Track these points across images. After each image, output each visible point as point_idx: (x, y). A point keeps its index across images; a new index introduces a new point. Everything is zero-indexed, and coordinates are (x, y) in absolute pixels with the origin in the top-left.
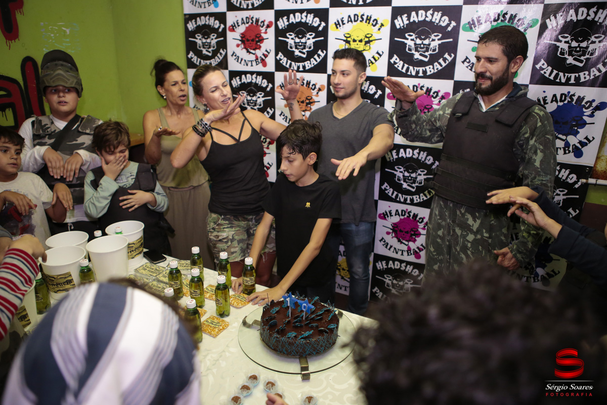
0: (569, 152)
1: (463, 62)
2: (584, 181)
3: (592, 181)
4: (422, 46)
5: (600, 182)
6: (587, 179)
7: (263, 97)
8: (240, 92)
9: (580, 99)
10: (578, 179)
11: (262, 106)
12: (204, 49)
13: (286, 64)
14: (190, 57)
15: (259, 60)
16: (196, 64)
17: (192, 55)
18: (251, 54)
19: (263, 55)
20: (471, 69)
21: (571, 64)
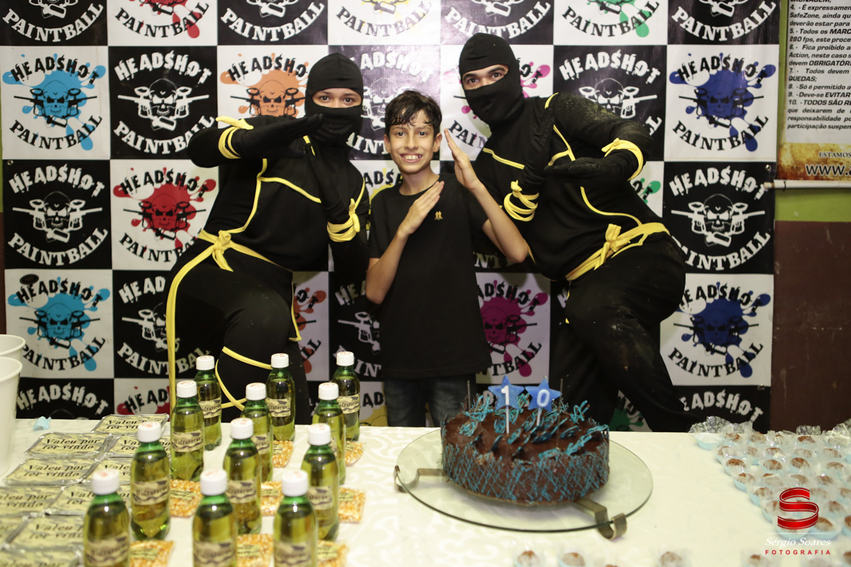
0: (739, 143)
1: (565, 16)
2: (768, 185)
3: (779, 183)
5: (791, 184)
6: (772, 182)
7: (188, 96)
8: (136, 90)
9: (738, 64)
10: (759, 183)
11: (187, 113)
12: (46, 5)
13: (243, 31)
14: (8, 22)
15: (182, 25)
16: (24, 36)
17: (14, 17)
18: (162, 14)
19: (192, 14)
20: (578, 27)
21: (717, 13)
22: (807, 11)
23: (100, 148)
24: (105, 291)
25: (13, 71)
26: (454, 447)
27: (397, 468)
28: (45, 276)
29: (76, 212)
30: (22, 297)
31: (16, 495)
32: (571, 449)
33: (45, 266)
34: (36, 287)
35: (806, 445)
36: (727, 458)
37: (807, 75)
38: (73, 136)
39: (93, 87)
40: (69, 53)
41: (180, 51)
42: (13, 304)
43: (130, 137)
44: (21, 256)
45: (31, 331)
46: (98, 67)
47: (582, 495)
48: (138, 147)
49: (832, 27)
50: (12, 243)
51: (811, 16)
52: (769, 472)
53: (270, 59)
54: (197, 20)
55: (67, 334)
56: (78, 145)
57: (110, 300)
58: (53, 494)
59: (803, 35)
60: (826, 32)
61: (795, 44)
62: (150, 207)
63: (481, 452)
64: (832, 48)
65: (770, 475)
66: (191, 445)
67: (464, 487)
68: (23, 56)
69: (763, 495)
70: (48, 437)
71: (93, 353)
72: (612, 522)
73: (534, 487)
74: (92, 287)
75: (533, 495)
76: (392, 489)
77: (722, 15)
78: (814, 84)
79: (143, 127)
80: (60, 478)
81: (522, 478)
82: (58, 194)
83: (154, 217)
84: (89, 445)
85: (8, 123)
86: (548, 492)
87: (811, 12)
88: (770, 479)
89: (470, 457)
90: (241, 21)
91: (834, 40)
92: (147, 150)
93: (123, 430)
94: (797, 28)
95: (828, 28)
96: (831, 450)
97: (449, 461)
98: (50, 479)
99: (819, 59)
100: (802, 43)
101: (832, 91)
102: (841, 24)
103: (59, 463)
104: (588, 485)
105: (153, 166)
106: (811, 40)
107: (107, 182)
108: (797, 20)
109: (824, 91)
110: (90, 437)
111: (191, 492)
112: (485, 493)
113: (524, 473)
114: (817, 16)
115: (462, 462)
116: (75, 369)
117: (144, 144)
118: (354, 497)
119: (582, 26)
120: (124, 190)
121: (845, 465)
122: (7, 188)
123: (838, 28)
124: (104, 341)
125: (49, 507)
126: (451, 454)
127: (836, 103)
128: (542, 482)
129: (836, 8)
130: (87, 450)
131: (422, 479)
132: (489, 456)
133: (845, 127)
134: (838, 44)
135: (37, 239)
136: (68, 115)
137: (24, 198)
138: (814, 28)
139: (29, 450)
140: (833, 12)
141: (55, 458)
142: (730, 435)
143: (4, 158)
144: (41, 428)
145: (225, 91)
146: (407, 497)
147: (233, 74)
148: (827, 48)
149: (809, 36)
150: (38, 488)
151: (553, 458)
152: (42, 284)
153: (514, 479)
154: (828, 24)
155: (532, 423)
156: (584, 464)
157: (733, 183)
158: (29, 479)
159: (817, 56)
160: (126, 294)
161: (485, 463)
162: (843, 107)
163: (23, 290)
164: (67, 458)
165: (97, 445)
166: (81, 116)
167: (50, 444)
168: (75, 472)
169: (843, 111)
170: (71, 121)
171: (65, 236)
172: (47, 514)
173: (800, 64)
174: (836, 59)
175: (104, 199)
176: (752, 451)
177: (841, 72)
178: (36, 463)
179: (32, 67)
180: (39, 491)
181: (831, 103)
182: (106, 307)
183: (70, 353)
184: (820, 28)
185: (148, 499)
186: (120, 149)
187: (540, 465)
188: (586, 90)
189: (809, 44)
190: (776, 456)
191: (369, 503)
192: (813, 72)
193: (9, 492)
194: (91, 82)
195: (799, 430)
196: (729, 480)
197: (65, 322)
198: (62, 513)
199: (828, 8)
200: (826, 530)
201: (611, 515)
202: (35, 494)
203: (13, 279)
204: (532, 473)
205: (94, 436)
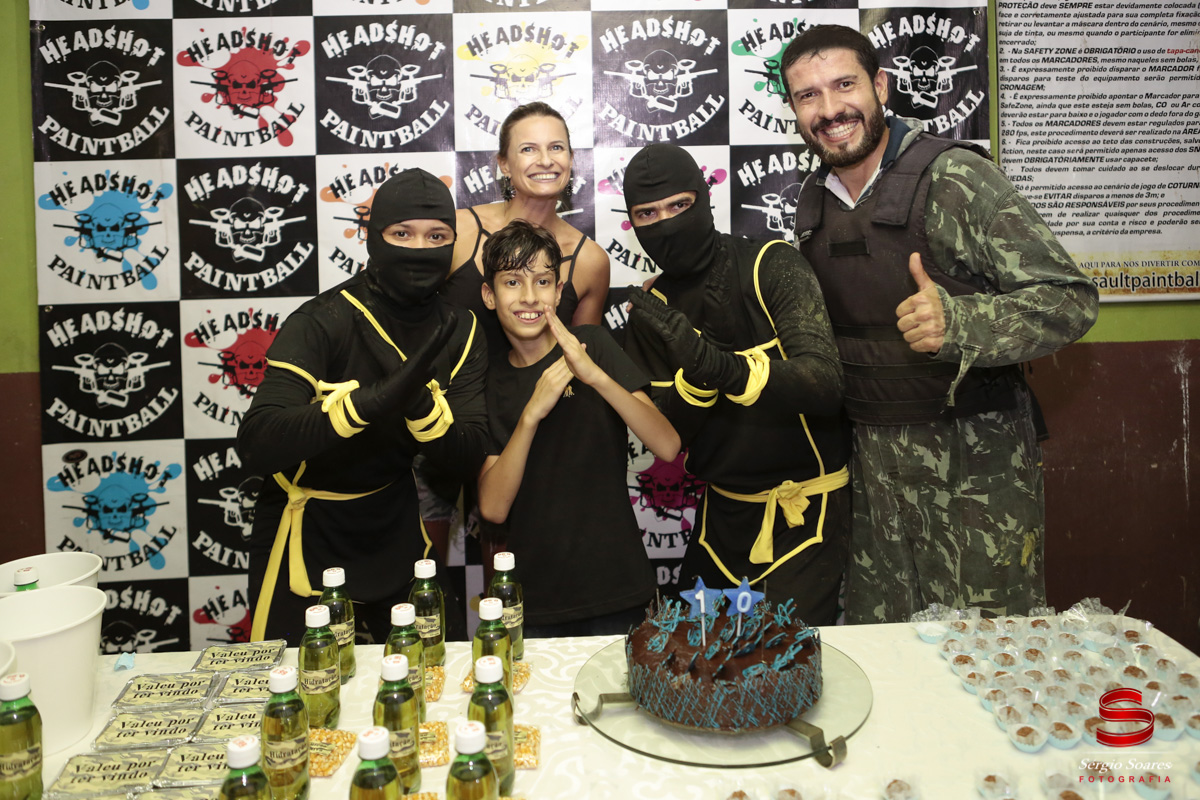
1: (742, 111)
4: (661, 84)
7: (280, 219)
8: (213, 213)
11: (279, 240)
12: (95, 110)
13: (348, 136)
14: (45, 132)
15: (271, 131)
16: (66, 149)
17: (52, 125)
18: (245, 117)
19: (283, 117)
20: (758, 123)
21: (919, 104)
22: (1019, 100)
23: (167, 286)
24: (176, 467)
25: (52, 193)
26: (644, 667)
27: (576, 696)
28: (96, 451)
29: (136, 369)
30: (65, 479)
31: (112, 764)
32: (779, 662)
33: (95, 439)
34: (84, 465)
35: (1039, 632)
36: (954, 654)
37: (1023, 174)
38: (131, 272)
39: (157, 210)
40: (125, 168)
41: (267, 162)
42: (53, 488)
43: (205, 272)
44: (64, 427)
45: (78, 522)
46: (163, 185)
47: (794, 716)
48: (216, 283)
49: (1047, 118)
50: (51, 412)
51: (1024, 106)
52: (1002, 669)
53: (382, 170)
54: (289, 124)
55: (126, 524)
56: (138, 284)
57: (182, 477)
58: (159, 758)
59: (1016, 129)
60: (1041, 124)
61: (1008, 139)
62: (233, 358)
63: (676, 673)
64: (1049, 142)
65: (1004, 673)
66: (325, 684)
67: (657, 715)
68: (65, 173)
69: (995, 699)
70: (138, 682)
71: (161, 547)
72: (830, 748)
73: (740, 711)
74: (158, 463)
75: (739, 721)
76: (570, 721)
77: (925, 107)
78: (1030, 184)
79: (222, 259)
80: (163, 737)
81: (724, 703)
82: (111, 347)
83: (238, 370)
84: (193, 688)
85: (44, 258)
86: (755, 716)
87: (1024, 102)
88: (1004, 679)
89: (663, 680)
90: (345, 124)
91: (1051, 134)
92: (227, 288)
93: (231, 665)
94: (1008, 121)
95: (1043, 120)
96: (1068, 636)
97: (637, 685)
98: (151, 740)
99: (1035, 156)
100: (1015, 137)
101: (1051, 192)
102: (1057, 115)
103: (159, 717)
104: (801, 703)
105: (235, 306)
106: (1026, 134)
107: (176, 329)
108: (1009, 111)
109: (1042, 192)
110: (191, 678)
111: (328, 744)
112: (682, 722)
113: (728, 695)
114: (1030, 106)
115: (654, 685)
116: (136, 567)
117: (223, 280)
118: (527, 737)
119: (763, 123)
120: (198, 339)
122: (44, 341)
123: (1054, 119)
124: (175, 530)
125: (156, 778)
126: (640, 675)
127: (1056, 205)
128: (747, 706)
129: (1051, 97)
130: (190, 696)
131: (606, 706)
132: (685, 677)
133: (1067, 233)
134: (1054, 138)
135: (85, 404)
136: (125, 247)
137: (66, 354)
138: (1028, 120)
139: (117, 701)
140: (1047, 102)
141: (151, 710)
142: (956, 625)
143: (41, 303)
144: (123, 667)
145: (325, 210)
146: (589, 730)
147: (337, 190)
148: (1042, 143)
149: (1023, 129)
150: (137, 753)
151: (760, 676)
152: (92, 461)
153: (716, 703)
154: (1043, 115)
155: (732, 632)
156: (795, 680)
158: (124, 741)
159: (1032, 152)
160: (203, 470)
161: (682, 686)
162: (1064, 210)
163: (67, 471)
164: (166, 709)
165: (202, 688)
166: (141, 247)
167: (143, 692)
168: (181, 727)
169: (1064, 215)
170: (129, 254)
171: (122, 398)
172: (155, 787)
173: (1014, 161)
174: (1053, 156)
175: (173, 351)
176: (981, 644)
177: (1059, 170)
178: (127, 718)
179: (77, 188)
180: (140, 757)
181: (1050, 206)
182: (177, 488)
183: (131, 548)
184: (1034, 120)
185: (285, 762)
186: (193, 287)
187: (745, 685)
188: (769, 198)
189: (1023, 138)
190: (1008, 648)
191: (546, 741)
192: (1028, 170)
193: (102, 761)
194: (155, 204)
196: (956, 680)
197: (123, 509)
198: (174, 784)
199: (1042, 97)
201: (828, 739)
202: (136, 760)
203: (53, 457)
204: (737, 695)
205: (196, 676)
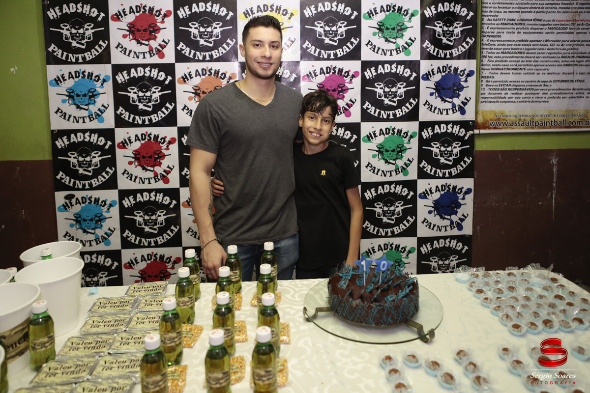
0: (457, 111)
1: (367, 45)
2: (471, 132)
3: (476, 131)
4: (331, 32)
5: (483, 131)
6: (473, 131)
8: (129, 89)
9: (456, 69)
10: (466, 132)
11: (159, 101)
12: (74, 41)
13: (190, 54)
14: (51, 51)
15: (154, 52)
16: (61, 59)
17: (54, 48)
18: (143, 45)
19: (160, 45)
20: (374, 51)
21: (445, 43)
22: (489, 42)
23: (109, 121)
24: (114, 202)
25: (55, 79)
26: (338, 296)
27: (305, 309)
28: (79, 194)
29: (96, 158)
30: (65, 207)
31: (88, 341)
32: (401, 294)
33: (78, 189)
34: (74, 201)
35: (512, 278)
36: (474, 289)
37: (490, 75)
38: (92, 115)
39: (103, 87)
40: (88, 68)
41: (153, 66)
42: (60, 211)
43: (126, 115)
44: (64, 184)
45: (72, 226)
46: (106, 76)
47: (409, 318)
48: (131, 120)
49: (502, 50)
50: (58, 177)
51: (491, 45)
52: (499, 296)
53: (205, 70)
54: (163, 48)
55: (93, 226)
56: (96, 121)
57: (117, 206)
58: (110, 339)
59: (488, 55)
60: (499, 53)
61: (484, 59)
62: (139, 154)
63: (354, 299)
64: (502, 61)
65: (500, 298)
66: (188, 304)
67: (344, 318)
68: (61, 70)
69: (499, 310)
70: (100, 301)
71: (109, 236)
72: (427, 334)
73: (384, 317)
74: (107, 200)
75: (384, 321)
76: (302, 320)
78: (493, 80)
79: (133, 110)
80: (112, 328)
81: (377, 313)
82: (84, 148)
83: (141, 159)
84: (125, 304)
85: (53, 109)
86: (391, 319)
87: (492, 43)
88: (501, 301)
89: (348, 302)
90: (188, 49)
91: (503, 57)
92: (136, 122)
93: (143, 293)
94: (485, 51)
95: (500, 51)
96: (526, 280)
97: (334, 304)
98: (106, 329)
99: (496, 67)
100: (487, 59)
101: (502, 83)
102: (506, 49)
103: (110, 318)
104: (411, 312)
105: (140, 131)
106: (492, 57)
107: (113, 141)
108: (485, 47)
109: (498, 84)
110: (124, 299)
111: (190, 331)
112: (357, 322)
113: (379, 310)
114: (494, 45)
115: (343, 305)
116: (98, 245)
117: (134, 119)
118: (284, 328)
120: (123, 145)
121: (534, 288)
122: (54, 146)
123: (505, 51)
124: (115, 229)
125: (109, 349)
126: (336, 300)
127: (504, 89)
128: (388, 314)
129: (504, 41)
130: (124, 308)
131: (319, 313)
132: (358, 301)
133: (508, 102)
134: (505, 59)
135: (74, 174)
136: (89, 104)
137: (64, 151)
138: (493, 51)
139: (90, 310)
140: (502, 43)
141: (106, 314)
142: (474, 274)
143: (52, 129)
144: (93, 294)
145: (180, 88)
146: (311, 325)
147: (185, 79)
148: (499, 61)
149: (491, 55)
150: (100, 336)
151: (394, 301)
152: (77, 199)
153: (373, 313)
154: (500, 49)
155: (377, 279)
156: (409, 302)
157: (454, 132)
158: (94, 330)
159: (494, 65)
160: (126, 203)
161: (357, 305)
162: (507, 91)
163: (66, 203)
164: (113, 314)
165: (130, 304)
166: (96, 104)
167: (102, 305)
168: (121, 323)
169: (507, 94)
170: (91, 107)
171: (90, 172)
172: (109, 353)
173: (486, 69)
174: (504, 67)
175: (112, 150)
176: (487, 284)
177: (506, 73)
178: (95, 319)
179: (66, 77)
180: (101, 338)
181: (501, 90)
183: (95, 237)
184: (496, 51)
185: (171, 343)
186: (120, 122)
187: (387, 305)
188: (378, 84)
189: (491, 59)
190: (500, 286)
191: (292, 330)
192: (492, 74)
193: (83, 340)
194: (102, 84)
195: (507, 269)
196: (479, 301)
197: (91, 220)
198: (119, 352)
199: (500, 41)
200: (535, 329)
201: (426, 330)
202: (99, 340)
203: (60, 197)
204: (383, 310)
205: (127, 299)
